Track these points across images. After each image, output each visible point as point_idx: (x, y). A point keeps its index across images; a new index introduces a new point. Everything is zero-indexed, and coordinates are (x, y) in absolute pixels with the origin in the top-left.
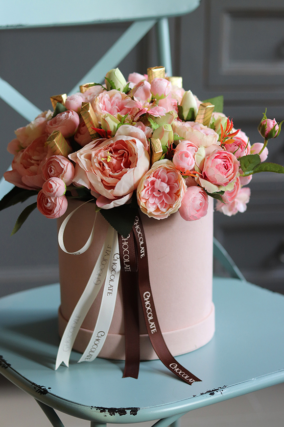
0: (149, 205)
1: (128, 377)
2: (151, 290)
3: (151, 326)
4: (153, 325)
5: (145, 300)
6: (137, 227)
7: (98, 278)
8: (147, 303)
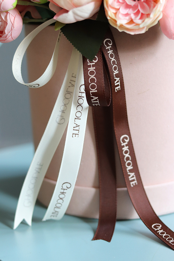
0: (120, 16)
1: (99, 239)
2: (130, 133)
3: (130, 177)
4: (133, 177)
5: (122, 145)
6: (110, 52)
7: (61, 116)
8: (126, 149)
